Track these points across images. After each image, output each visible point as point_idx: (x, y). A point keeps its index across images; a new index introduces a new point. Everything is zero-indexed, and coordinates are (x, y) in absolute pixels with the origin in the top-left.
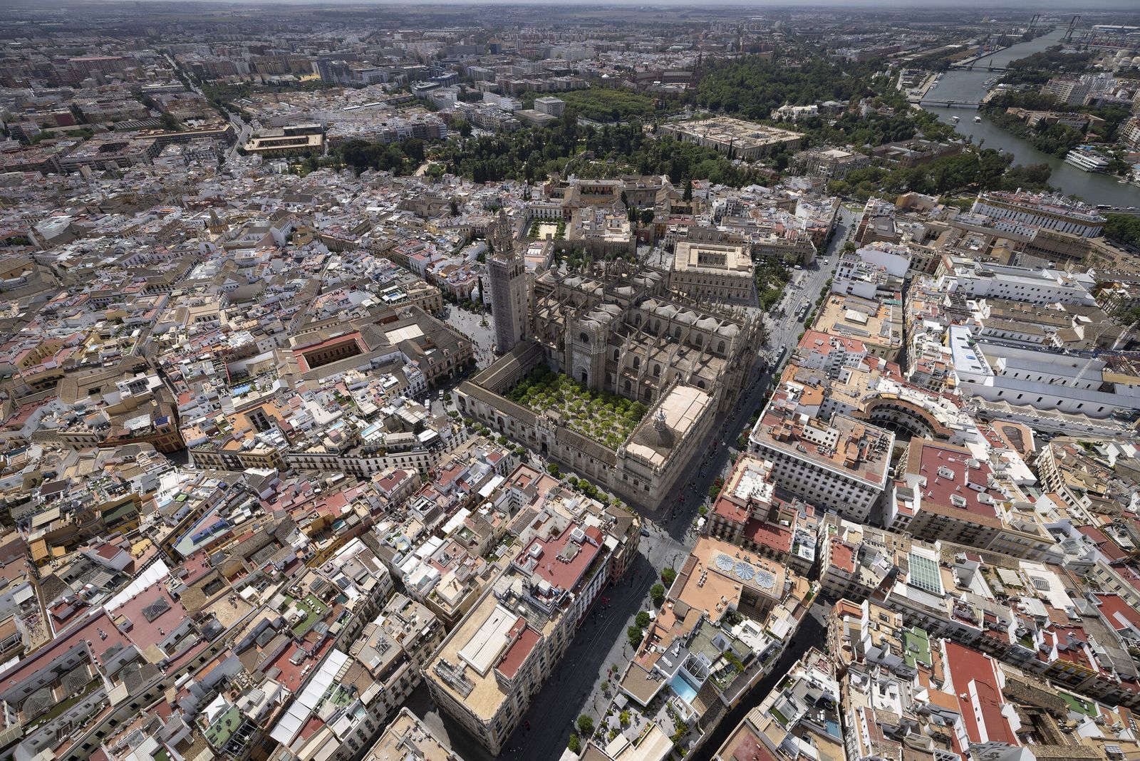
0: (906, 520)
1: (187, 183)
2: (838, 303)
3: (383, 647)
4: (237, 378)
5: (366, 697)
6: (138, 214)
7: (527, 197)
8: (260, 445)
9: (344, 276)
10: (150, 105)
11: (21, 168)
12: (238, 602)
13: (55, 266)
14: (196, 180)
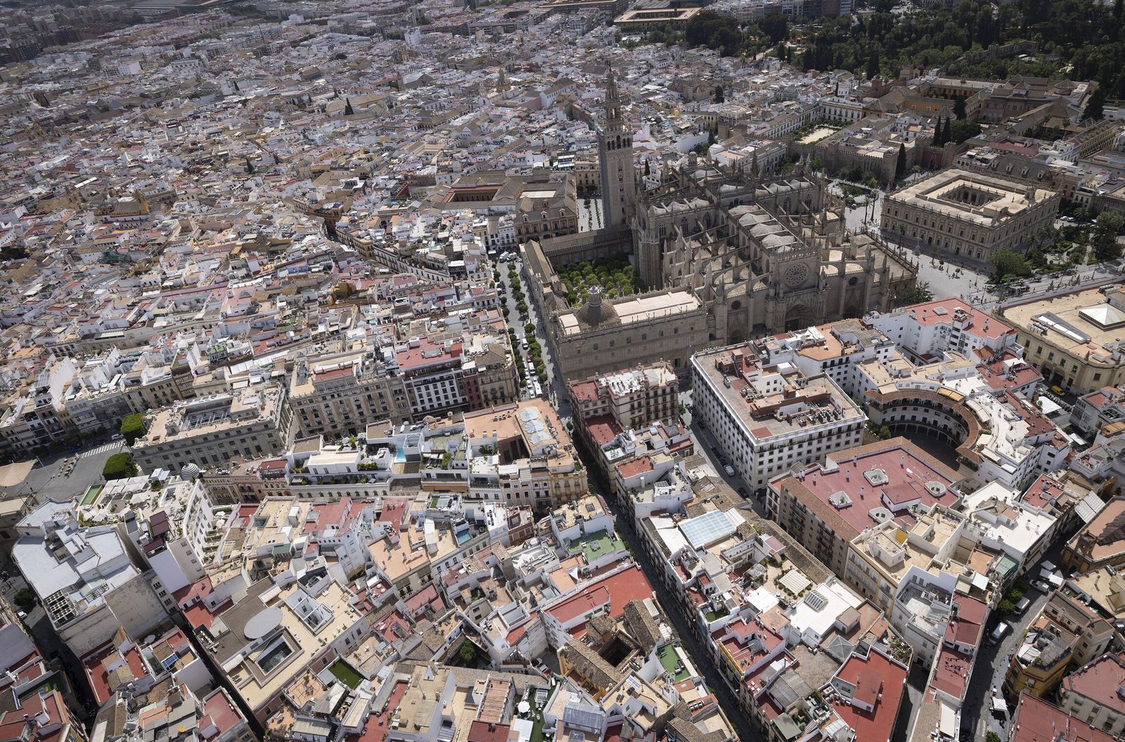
0: (776, 498)
1: (534, 50)
2: (1105, 295)
5: (274, 373)
6: (474, 72)
8: (367, 237)
9: (548, 141)
14: (544, 47)
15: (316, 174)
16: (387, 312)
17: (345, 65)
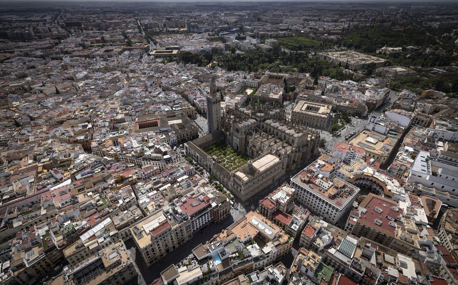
0: (352, 226)
1: (126, 64)
2: (366, 134)
3: (122, 220)
4: (114, 129)
5: (111, 234)
6: (107, 73)
7: (245, 78)
8: (112, 150)
9: (163, 100)
10: (126, 37)
11: (80, 56)
12: (86, 196)
13: (77, 87)
14: (130, 63)
15: (61, 123)
16: (150, 186)
17: (38, 71)
